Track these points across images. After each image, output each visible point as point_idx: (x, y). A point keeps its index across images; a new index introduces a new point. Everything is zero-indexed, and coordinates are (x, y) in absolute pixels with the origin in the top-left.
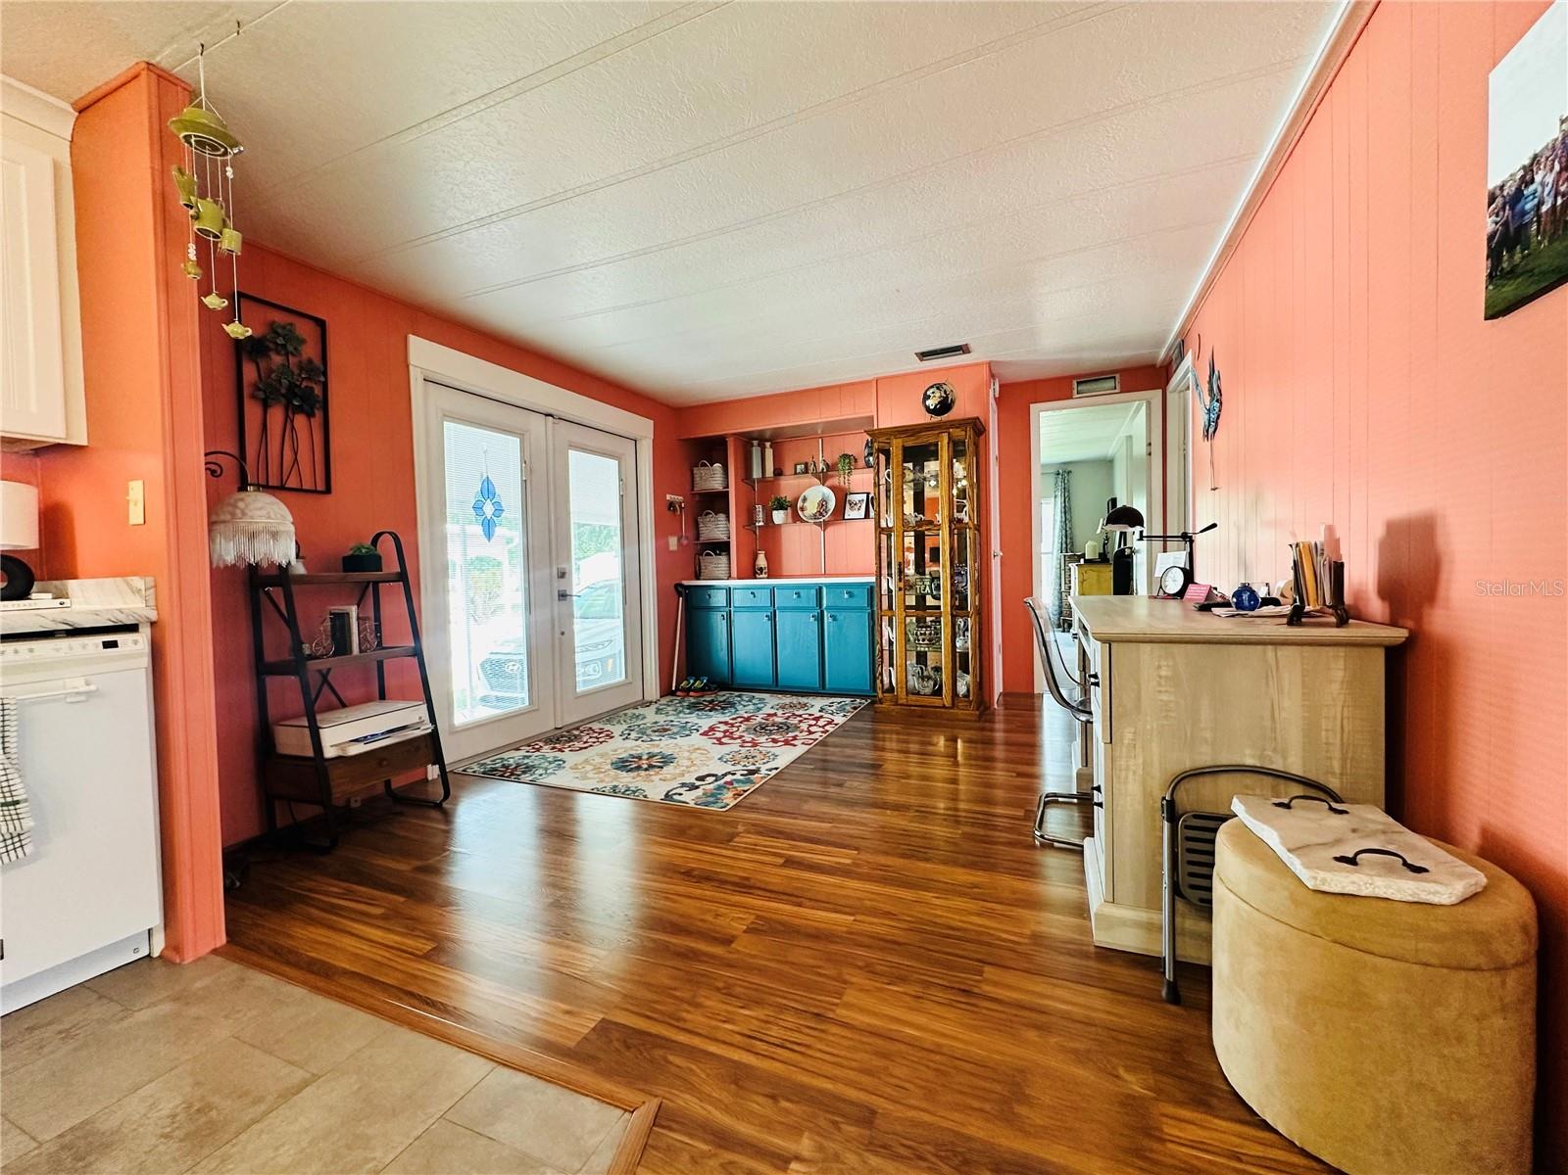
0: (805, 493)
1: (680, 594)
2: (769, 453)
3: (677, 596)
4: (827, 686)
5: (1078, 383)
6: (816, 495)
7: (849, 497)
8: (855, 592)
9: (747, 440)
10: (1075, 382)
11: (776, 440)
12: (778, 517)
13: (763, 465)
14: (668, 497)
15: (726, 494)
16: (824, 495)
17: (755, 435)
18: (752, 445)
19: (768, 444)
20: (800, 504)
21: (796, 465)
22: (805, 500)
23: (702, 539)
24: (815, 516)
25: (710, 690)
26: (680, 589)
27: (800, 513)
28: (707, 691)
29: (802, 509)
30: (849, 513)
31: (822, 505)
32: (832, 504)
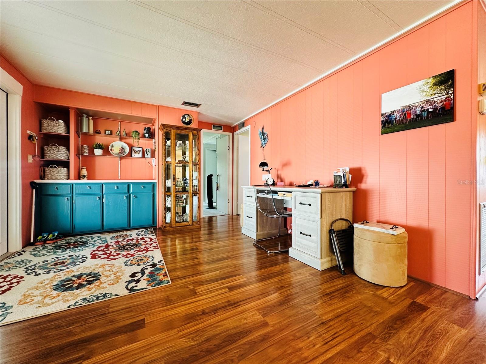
0: (113, 144)
1: (33, 188)
2: (91, 122)
3: (31, 189)
4: (132, 225)
6: (117, 145)
7: (133, 148)
8: (146, 186)
9: (80, 114)
10: (212, 125)
11: (95, 116)
12: (98, 152)
13: (88, 127)
14: (28, 132)
15: (68, 138)
16: (122, 146)
17: (85, 111)
18: (83, 117)
19: (91, 118)
20: (110, 148)
21: (105, 131)
22: (112, 146)
23: (47, 158)
24: (118, 154)
25: (60, 238)
26: (33, 185)
27: (111, 152)
28: (59, 238)
29: (111, 150)
30: (134, 155)
31: (122, 150)
32: (127, 150)
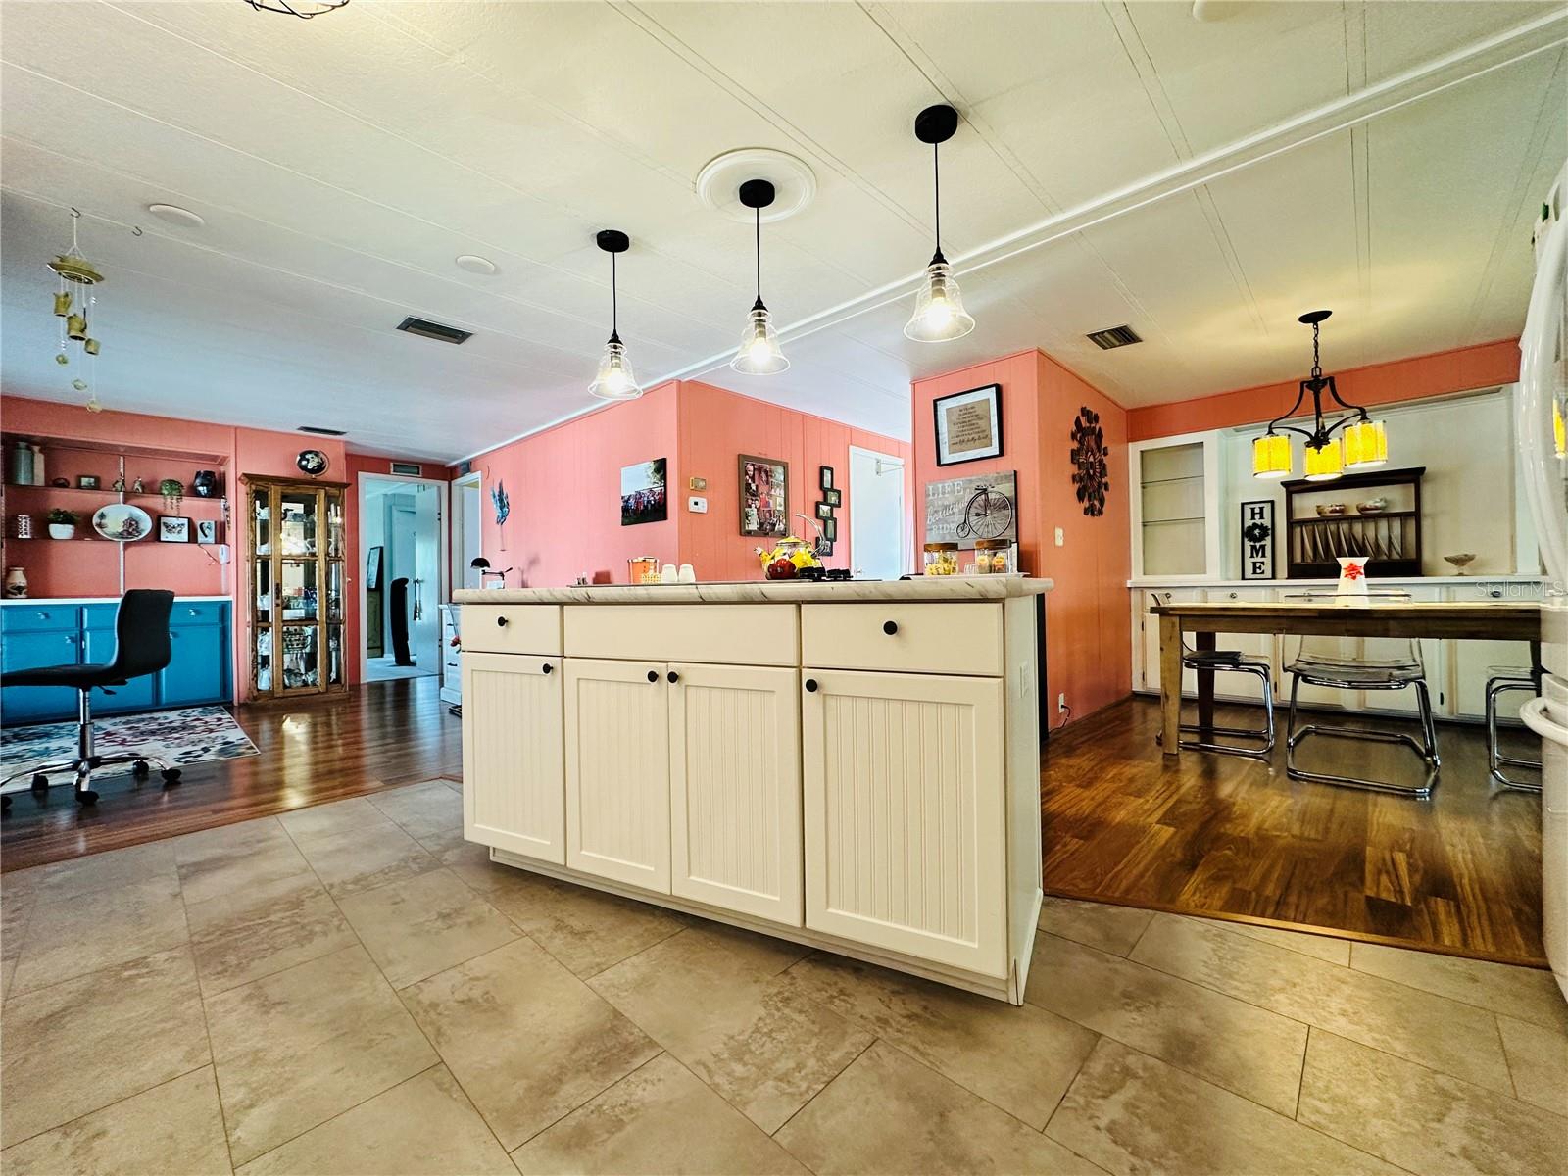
0: (105, 509)
2: (39, 460)
4: (163, 700)
5: (394, 465)
7: (163, 520)
8: (204, 609)
9: (13, 444)
10: (392, 464)
11: (47, 446)
12: (60, 532)
13: (31, 470)
16: (131, 514)
17: (24, 436)
19: (36, 448)
20: (95, 520)
21: (80, 478)
22: (102, 516)
24: (121, 535)
27: (97, 529)
29: (100, 526)
30: (164, 536)
31: (132, 525)
32: (147, 525)
